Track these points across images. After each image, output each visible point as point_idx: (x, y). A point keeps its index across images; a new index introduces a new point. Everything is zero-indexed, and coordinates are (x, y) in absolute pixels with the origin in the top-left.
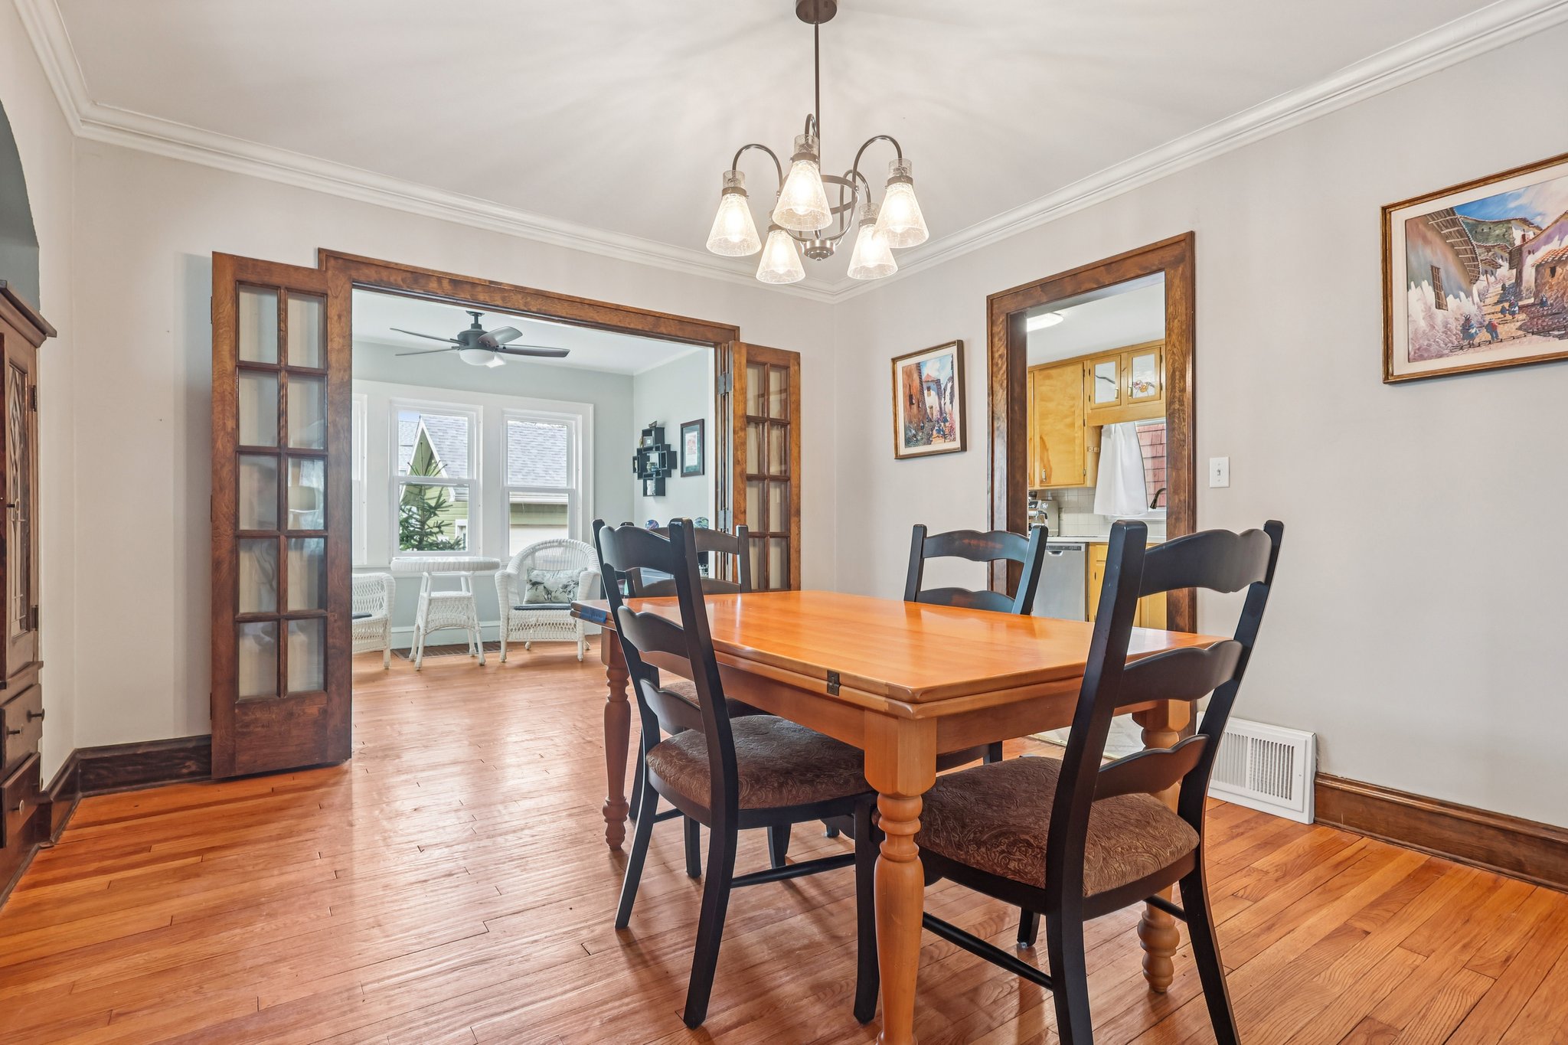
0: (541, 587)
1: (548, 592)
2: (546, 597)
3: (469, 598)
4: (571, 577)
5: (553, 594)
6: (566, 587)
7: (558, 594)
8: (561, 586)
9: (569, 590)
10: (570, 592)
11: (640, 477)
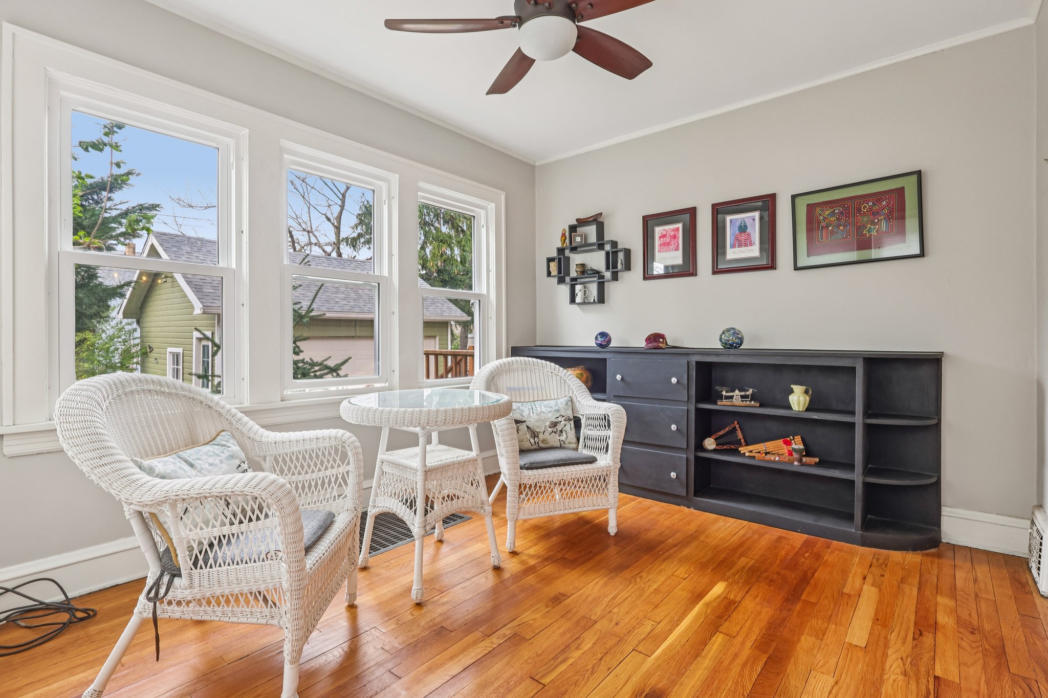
0: (523, 427)
1: (535, 435)
2: (532, 441)
3: (474, 460)
4: (558, 411)
5: (541, 436)
6: (554, 424)
7: (547, 436)
8: (548, 424)
9: (559, 429)
10: (561, 431)
11: (561, 281)
